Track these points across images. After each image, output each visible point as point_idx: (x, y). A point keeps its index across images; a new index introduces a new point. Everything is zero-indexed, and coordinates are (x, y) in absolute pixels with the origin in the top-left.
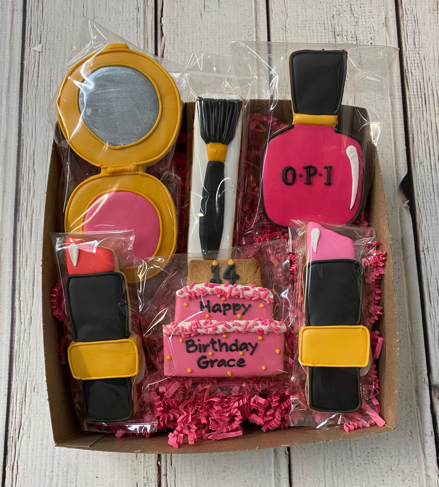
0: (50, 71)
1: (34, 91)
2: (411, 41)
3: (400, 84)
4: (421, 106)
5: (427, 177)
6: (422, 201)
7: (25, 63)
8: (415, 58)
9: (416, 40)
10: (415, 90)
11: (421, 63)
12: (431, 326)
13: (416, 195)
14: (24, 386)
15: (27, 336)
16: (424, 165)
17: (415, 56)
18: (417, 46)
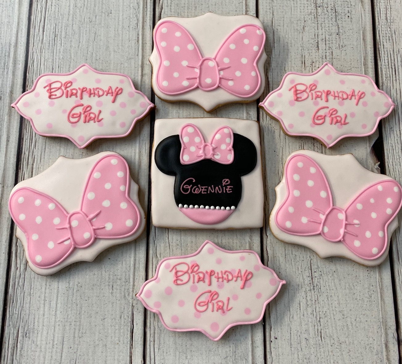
0: (55, 26)
1: (40, 45)
2: (383, 16)
3: (373, 55)
4: (391, 76)
5: (396, 142)
6: (392, 164)
7: (32, 17)
8: (387, 32)
9: (388, 15)
10: (386, 61)
11: (392, 36)
12: (399, 283)
13: (386, 157)
14: (17, 331)
15: (22, 281)
16: (393, 130)
17: (386, 30)
18: (389, 21)
